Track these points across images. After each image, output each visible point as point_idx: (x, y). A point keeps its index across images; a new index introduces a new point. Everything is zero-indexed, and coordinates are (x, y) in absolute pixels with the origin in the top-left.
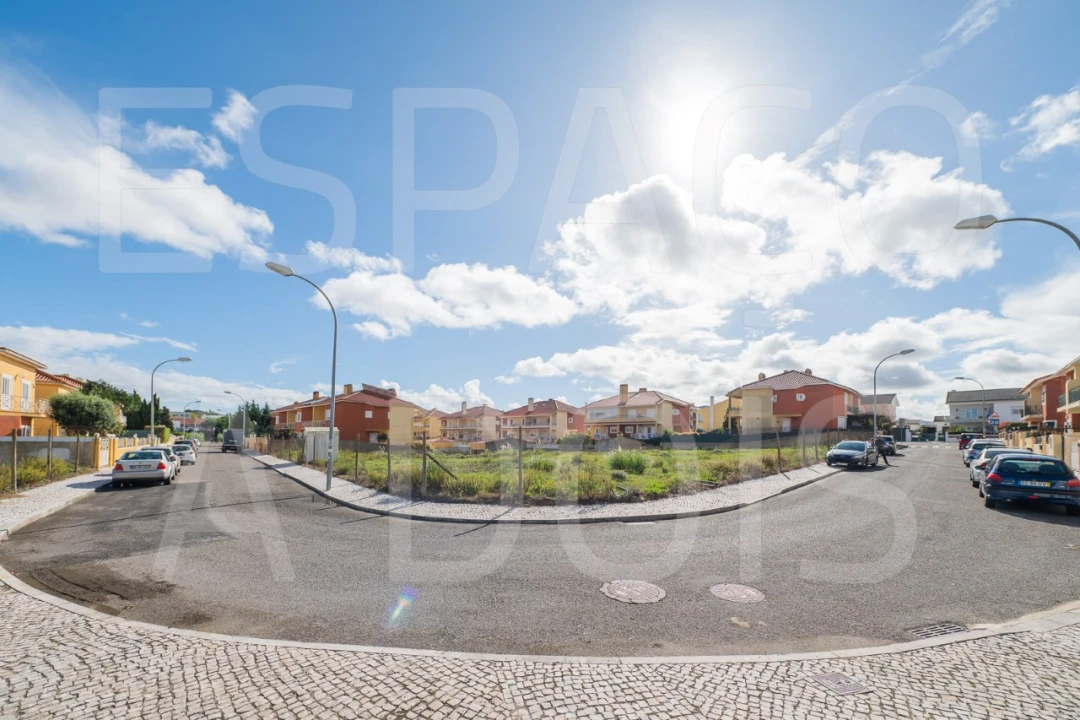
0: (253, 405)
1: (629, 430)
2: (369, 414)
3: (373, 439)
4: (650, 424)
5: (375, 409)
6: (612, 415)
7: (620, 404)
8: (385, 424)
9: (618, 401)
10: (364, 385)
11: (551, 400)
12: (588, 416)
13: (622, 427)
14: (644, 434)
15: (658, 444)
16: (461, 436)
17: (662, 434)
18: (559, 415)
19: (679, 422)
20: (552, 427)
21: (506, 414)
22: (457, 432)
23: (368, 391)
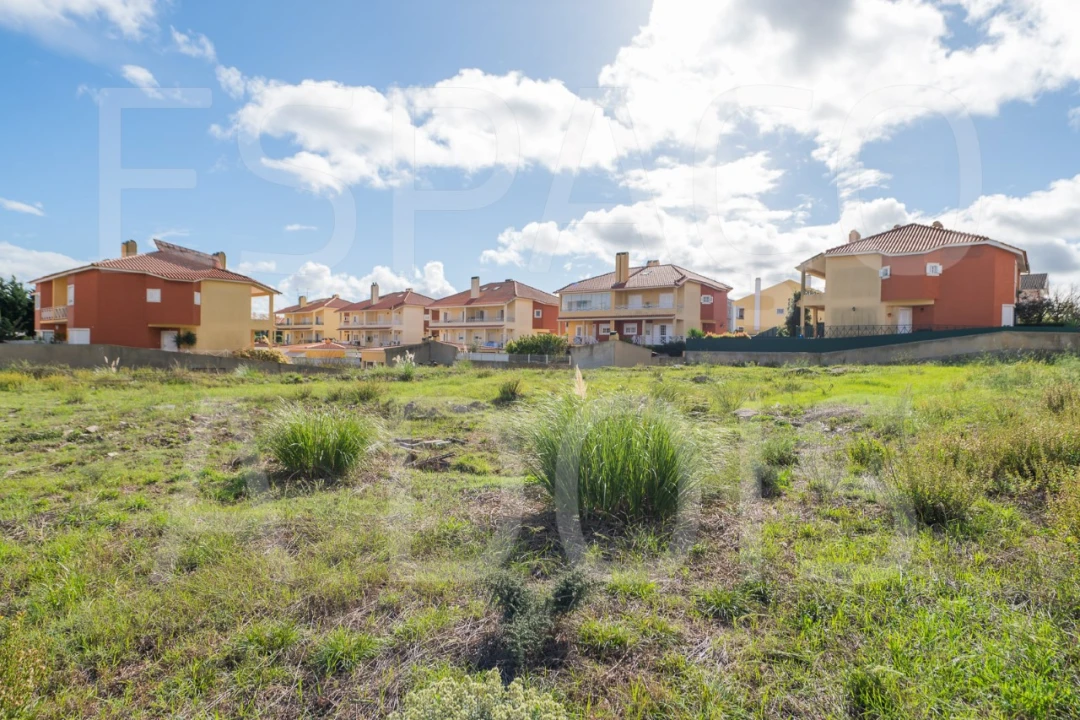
0: (13, 283)
1: (630, 330)
2: (154, 295)
3: (168, 343)
4: (664, 321)
5: (166, 285)
6: (604, 306)
7: (615, 287)
8: (193, 314)
9: (613, 281)
10: (158, 243)
11: (508, 281)
12: (564, 307)
13: (619, 325)
14: (654, 337)
15: (679, 354)
16: (369, 339)
17: (686, 336)
18: (518, 304)
19: (712, 318)
20: (507, 325)
21: (437, 302)
22: (364, 333)
23: (165, 252)
